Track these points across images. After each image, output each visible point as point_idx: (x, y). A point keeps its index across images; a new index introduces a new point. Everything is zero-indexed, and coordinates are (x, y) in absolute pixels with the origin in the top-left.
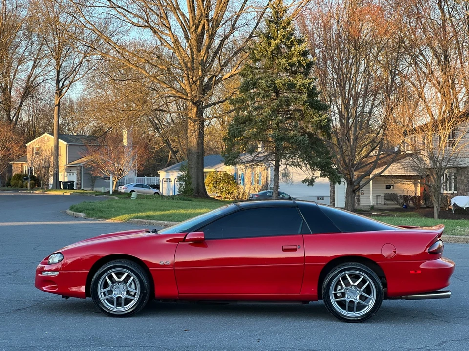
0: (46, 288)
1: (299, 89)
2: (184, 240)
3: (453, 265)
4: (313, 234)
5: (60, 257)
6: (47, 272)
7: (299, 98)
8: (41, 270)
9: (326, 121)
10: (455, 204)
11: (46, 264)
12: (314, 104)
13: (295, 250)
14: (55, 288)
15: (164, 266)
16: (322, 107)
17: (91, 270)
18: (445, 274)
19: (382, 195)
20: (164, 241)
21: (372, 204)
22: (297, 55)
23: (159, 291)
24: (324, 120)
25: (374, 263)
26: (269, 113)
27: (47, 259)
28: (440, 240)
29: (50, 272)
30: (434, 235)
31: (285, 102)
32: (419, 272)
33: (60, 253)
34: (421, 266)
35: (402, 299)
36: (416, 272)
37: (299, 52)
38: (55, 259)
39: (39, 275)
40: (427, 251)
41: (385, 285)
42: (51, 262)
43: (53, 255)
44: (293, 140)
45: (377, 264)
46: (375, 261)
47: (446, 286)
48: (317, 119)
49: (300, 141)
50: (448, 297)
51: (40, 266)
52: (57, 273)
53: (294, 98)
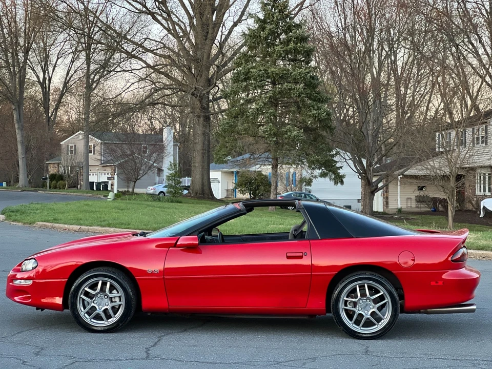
0: (19, 299)
1: (295, 79)
2: (175, 245)
3: (478, 276)
4: (321, 239)
5: (34, 263)
6: (19, 281)
7: (294, 89)
8: (13, 278)
9: (325, 114)
10: (484, 207)
11: (19, 271)
12: (313, 96)
13: (301, 257)
14: (28, 298)
15: (153, 274)
16: (323, 98)
17: (69, 279)
18: (469, 285)
19: (413, 197)
20: (153, 246)
21: (399, 207)
22: (294, 41)
23: (147, 303)
24: (323, 114)
25: (390, 272)
26: (261, 105)
27: (20, 265)
28: (464, 247)
29: (23, 281)
30: (458, 242)
31: (279, 93)
32: (440, 283)
33: (34, 259)
34: (444, 276)
35: (420, 313)
36: (437, 283)
37: (296, 38)
38: (29, 265)
39: (11, 284)
40: (450, 259)
41: (401, 297)
42: (24, 269)
43: (26, 261)
44: (286, 136)
45: (393, 273)
46: (390, 270)
47: (470, 299)
48: (315, 112)
49: (294, 137)
50: (473, 311)
51: (11, 273)
52: (30, 282)
53: (289, 89)
